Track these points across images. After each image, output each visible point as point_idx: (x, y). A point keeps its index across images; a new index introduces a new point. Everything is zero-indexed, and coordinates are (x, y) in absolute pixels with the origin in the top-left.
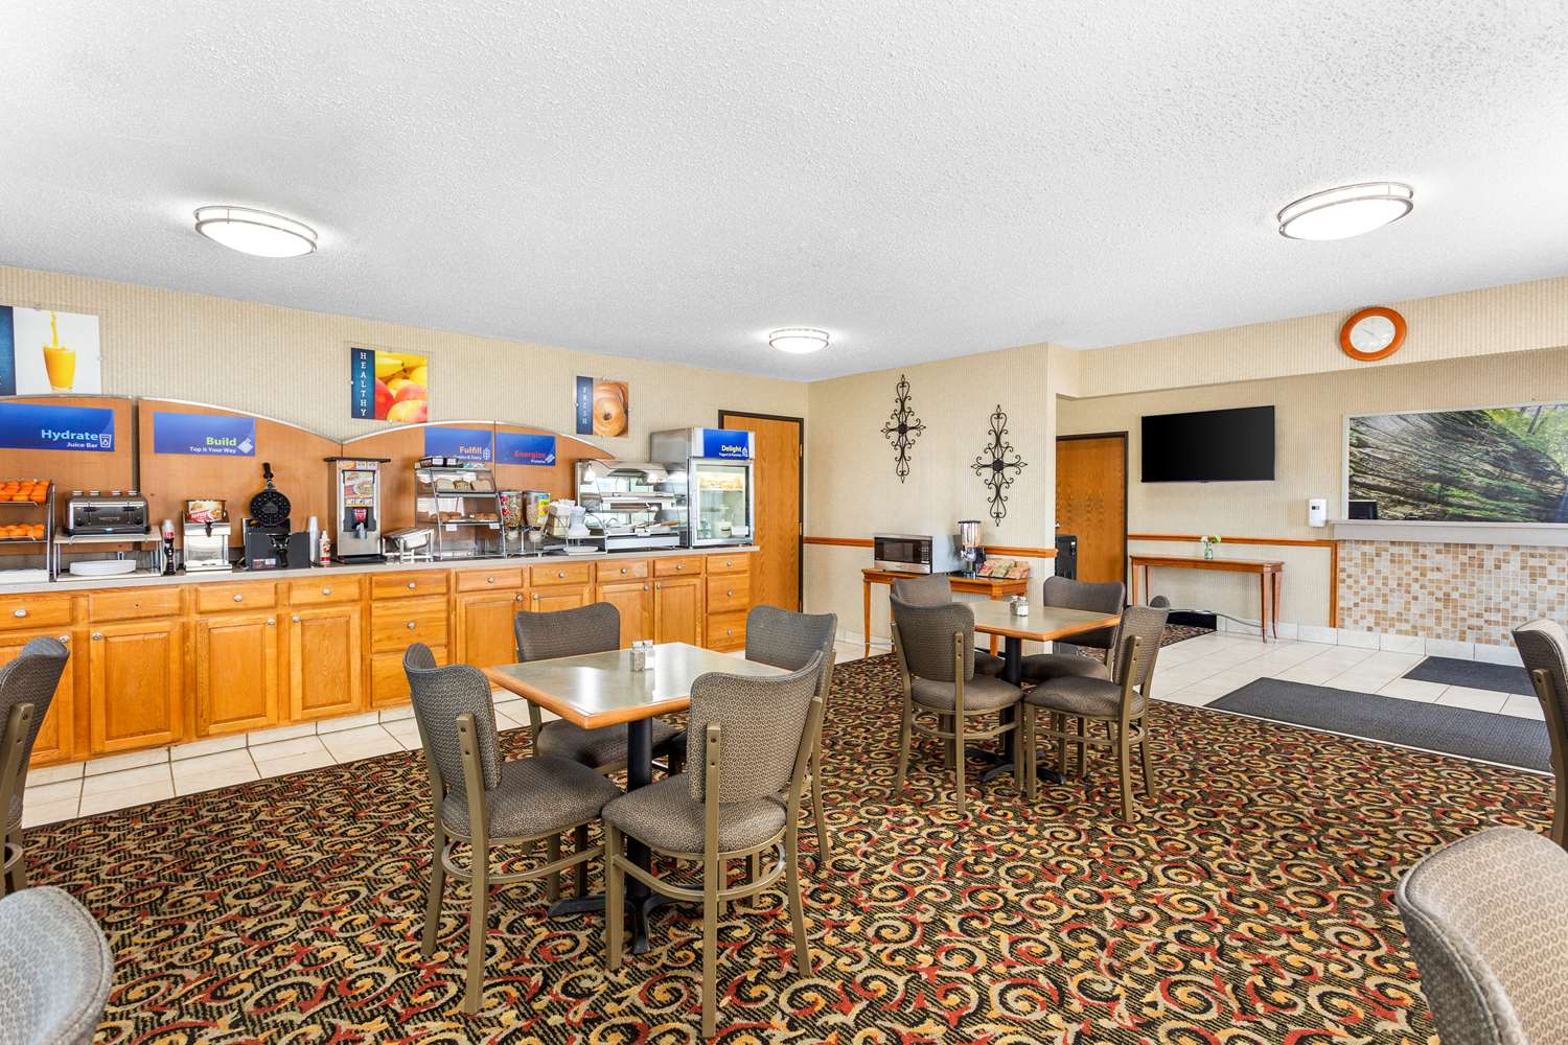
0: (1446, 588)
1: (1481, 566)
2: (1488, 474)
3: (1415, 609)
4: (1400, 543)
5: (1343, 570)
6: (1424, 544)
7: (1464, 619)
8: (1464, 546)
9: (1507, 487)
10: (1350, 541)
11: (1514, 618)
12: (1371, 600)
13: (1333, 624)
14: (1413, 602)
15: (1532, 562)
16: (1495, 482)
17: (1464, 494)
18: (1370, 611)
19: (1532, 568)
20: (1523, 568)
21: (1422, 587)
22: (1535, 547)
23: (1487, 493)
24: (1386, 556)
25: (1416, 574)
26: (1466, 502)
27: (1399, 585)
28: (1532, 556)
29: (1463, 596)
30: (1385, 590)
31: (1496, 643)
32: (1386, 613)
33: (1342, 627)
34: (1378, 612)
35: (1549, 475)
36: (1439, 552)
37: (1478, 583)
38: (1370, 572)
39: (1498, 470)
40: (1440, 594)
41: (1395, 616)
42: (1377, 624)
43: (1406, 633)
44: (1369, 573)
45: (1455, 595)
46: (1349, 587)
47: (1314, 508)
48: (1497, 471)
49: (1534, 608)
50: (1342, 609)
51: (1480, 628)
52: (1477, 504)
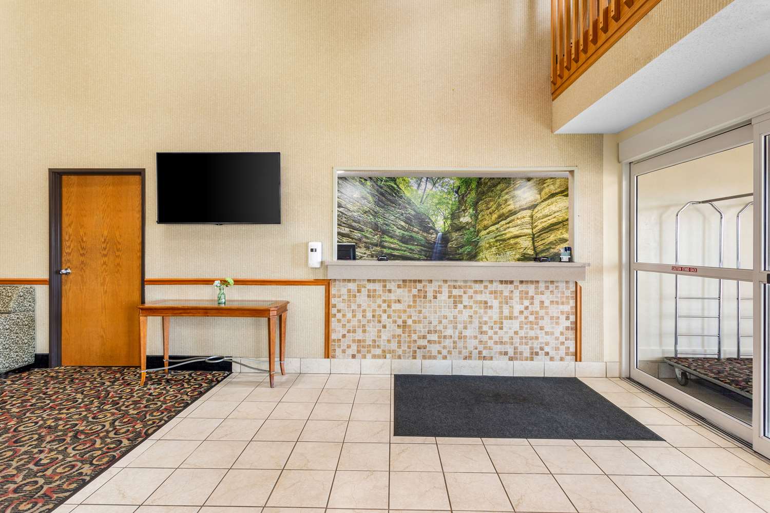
0: (404, 317)
1: (425, 297)
2: (403, 228)
3: (385, 336)
4: (374, 281)
5: (335, 306)
6: (390, 281)
7: (415, 341)
8: (415, 281)
9: (411, 236)
10: (339, 280)
11: (445, 337)
12: (354, 331)
13: (327, 355)
14: (383, 330)
15: (455, 292)
16: (406, 233)
17: (391, 240)
18: (354, 341)
19: (455, 297)
20: (449, 297)
21: (389, 317)
22: (456, 281)
23: (404, 240)
24: (364, 292)
25: (384, 306)
26: (392, 246)
27: (374, 316)
28: (455, 287)
29: (414, 322)
30: (364, 322)
31: (435, 358)
32: (364, 341)
33: (334, 357)
34: (359, 341)
35: (430, 230)
36: (399, 287)
37: (424, 311)
38: (354, 307)
39: (407, 225)
40: (400, 322)
41: (371, 343)
42: (359, 352)
43: (379, 357)
44: (353, 307)
45: (410, 322)
46: (339, 321)
47: (312, 250)
49: (455, 328)
50: (334, 340)
51: (425, 347)
52: (398, 247)
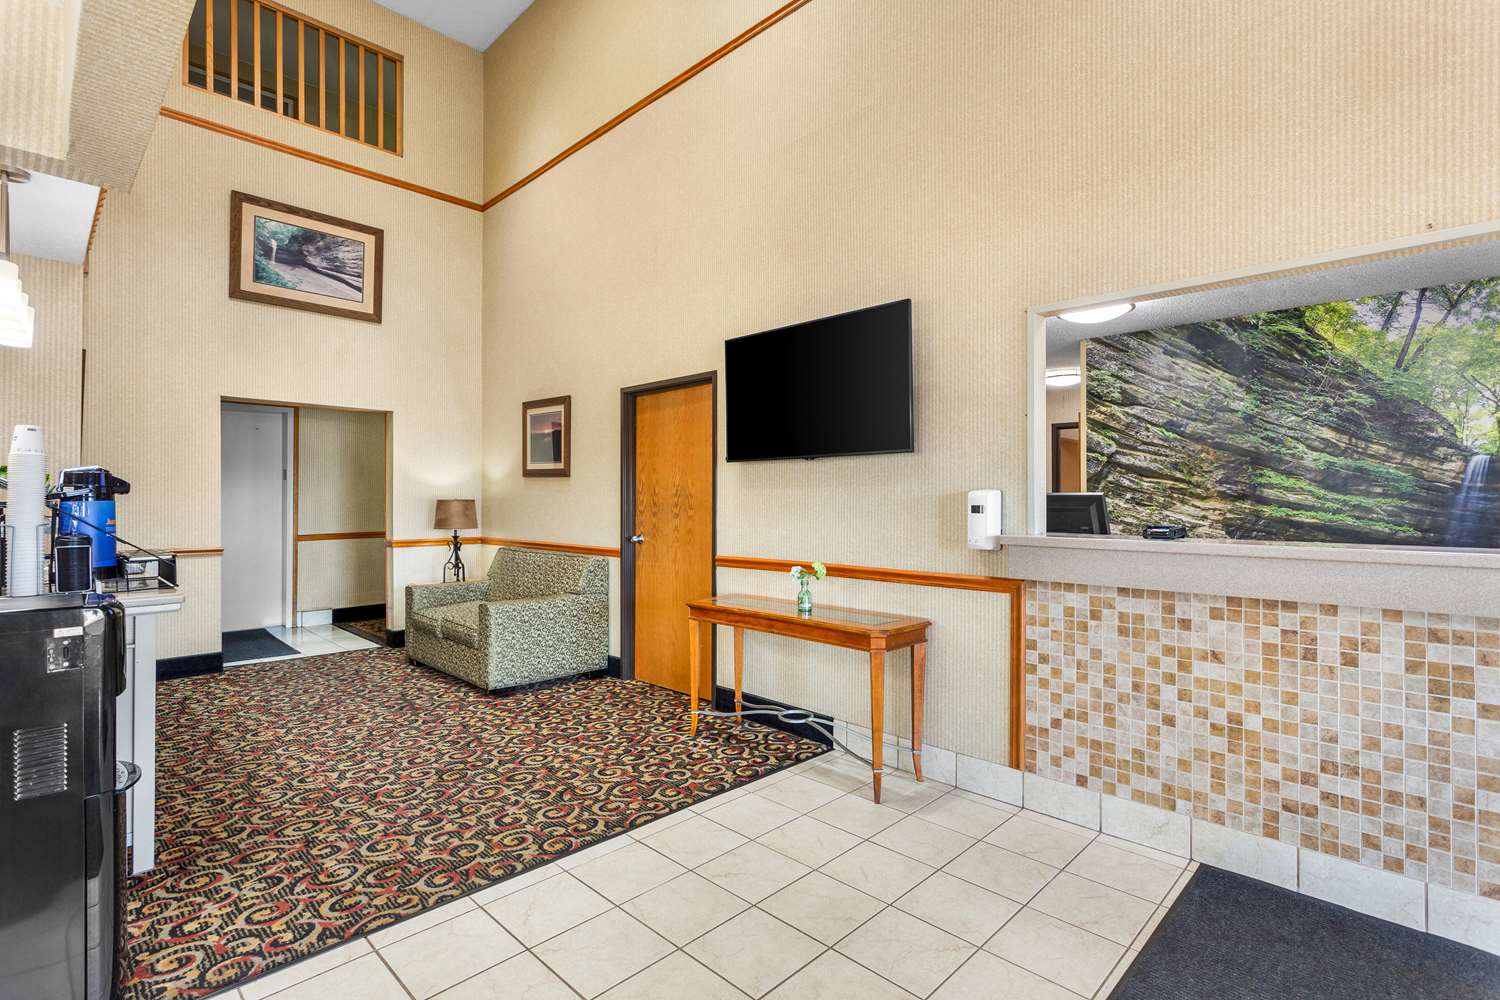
0: (1234, 704)
1: (1310, 655)
2: (1328, 447)
3: (1171, 747)
4: (1138, 593)
5: (1033, 645)
6: (1186, 597)
7: (1274, 785)
8: (1271, 604)
9: (1360, 470)
10: (1044, 584)
11: (1394, 797)
12: (1083, 717)
13: (1015, 762)
14: (1164, 729)
15: (1434, 653)
16: (1340, 461)
17: (1290, 482)
18: (1082, 741)
19: (1435, 668)
20: (1412, 668)
21: (1183, 696)
22: (1440, 616)
23: (1329, 480)
24: (1110, 618)
25: (1169, 664)
26: (1292, 497)
27: (1136, 687)
28: (1435, 637)
29: (1270, 725)
30: (1109, 697)
31: (1350, 854)
32: (1111, 747)
33: (1031, 769)
34: (1096, 744)
35: (1434, 446)
36: (1215, 614)
37: (1304, 697)
38: (1081, 654)
39: (1345, 438)
40: (1220, 717)
41: (1129, 757)
42: (1095, 772)
43: (1152, 800)
44: (1079, 655)
45: (1253, 722)
46: (1044, 683)
47: (976, 509)
48: (1343, 441)
49: (1441, 775)
50: (1032, 729)
51: (1311, 812)
52: (1310, 500)
